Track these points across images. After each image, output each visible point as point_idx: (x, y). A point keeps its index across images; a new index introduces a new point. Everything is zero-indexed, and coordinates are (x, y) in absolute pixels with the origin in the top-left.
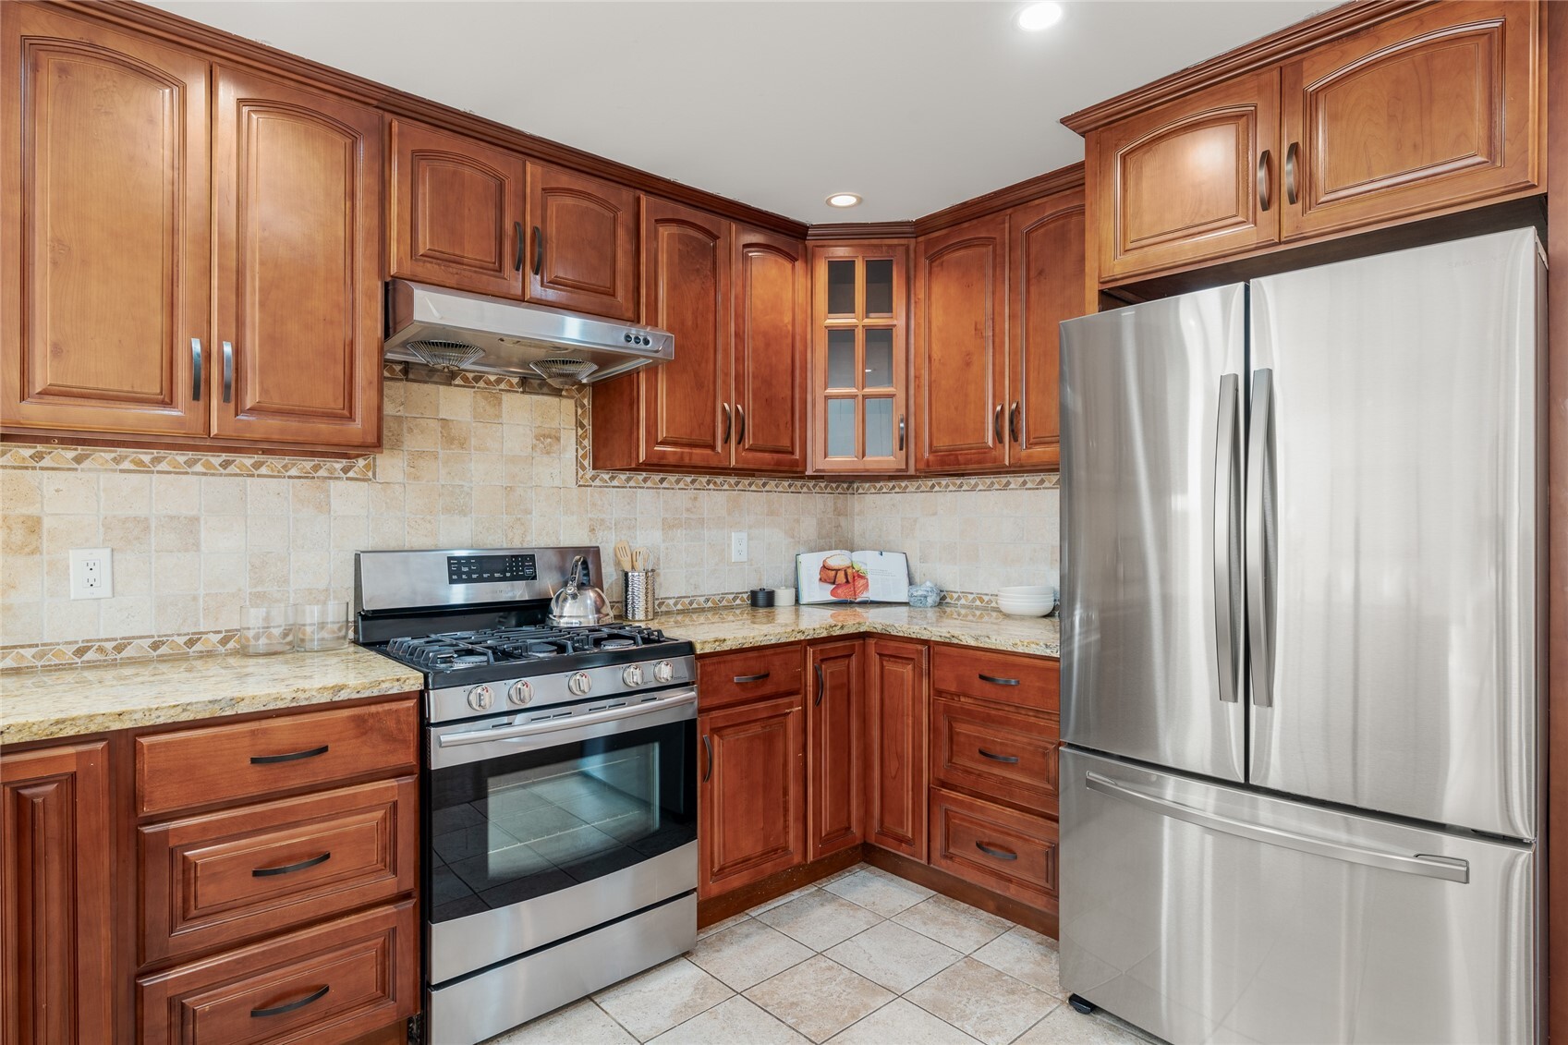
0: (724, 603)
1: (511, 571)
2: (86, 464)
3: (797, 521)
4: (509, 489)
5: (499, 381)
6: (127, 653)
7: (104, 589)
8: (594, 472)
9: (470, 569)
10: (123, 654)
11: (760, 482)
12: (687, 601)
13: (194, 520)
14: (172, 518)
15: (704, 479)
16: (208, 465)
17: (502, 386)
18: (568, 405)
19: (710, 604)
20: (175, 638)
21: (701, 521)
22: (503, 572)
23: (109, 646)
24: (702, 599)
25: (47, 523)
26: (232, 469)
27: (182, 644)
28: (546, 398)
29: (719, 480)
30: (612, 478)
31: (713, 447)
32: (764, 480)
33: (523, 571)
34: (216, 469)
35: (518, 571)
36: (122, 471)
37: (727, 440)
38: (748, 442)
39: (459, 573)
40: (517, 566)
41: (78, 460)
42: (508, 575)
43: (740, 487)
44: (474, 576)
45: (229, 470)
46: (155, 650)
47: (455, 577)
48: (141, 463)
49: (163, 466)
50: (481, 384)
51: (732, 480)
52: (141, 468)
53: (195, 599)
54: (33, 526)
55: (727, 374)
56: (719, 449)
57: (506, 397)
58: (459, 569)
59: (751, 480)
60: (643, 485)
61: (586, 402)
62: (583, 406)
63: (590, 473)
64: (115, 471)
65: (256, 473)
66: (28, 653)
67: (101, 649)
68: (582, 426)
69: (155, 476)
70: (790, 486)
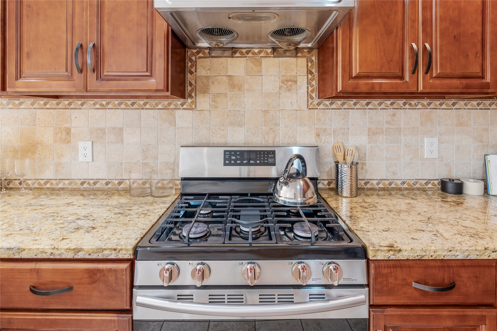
0: (418, 186)
1: (260, 160)
2: (85, 106)
3: (487, 130)
4: (266, 112)
5: (260, 52)
6: (98, 185)
7: (89, 159)
8: (319, 100)
9: (236, 157)
10: (97, 186)
11: (450, 102)
12: (387, 182)
13: (121, 129)
14: (113, 128)
15: (401, 102)
16: (126, 105)
17: (262, 55)
18: (302, 62)
19: (405, 186)
20: (114, 181)
21: (399, 130)
22: (255, 160)
23: (91, 182)
24: (399, 182)
25: (73, 130)
26: (135, 106)
27: (116, 184)
28: (288, 59)
29: (414, 102)
30: (332, 104)
31: (402, 78)
32: (453, 101)
33: (267, 160)
34: (129, 106)
35: (264, 160)
36: (96, 109)
37: (415, 70)
38: (436, 70)
39: (230, 160)
40: (264, 157)
41: (82, 105)
42: (258, 162)
43: (432, 106)
44: (238, 162)
45: (134, 107)
46: (107, 186)
47: (227, 162)
48: (102, 105)
49: (110, 106)
50: (250, 55)
51: (425, 102)
52: (103, 107)
53: (121, 164)
54: (68, 131)
55: (414, 21)
56: (407, 78)
57: (264, 61)
58: (230, 157)
59: (441, 101)
60: (354, 107)
61: (314, 58)
62: (312, 61)
63: (316, 101)
64: (93, 109)
65: (145, 107)
66: (67, 182)
67: (89, 183)
68: (311, 73)
69: (107, 110)
70: (478, 104)
